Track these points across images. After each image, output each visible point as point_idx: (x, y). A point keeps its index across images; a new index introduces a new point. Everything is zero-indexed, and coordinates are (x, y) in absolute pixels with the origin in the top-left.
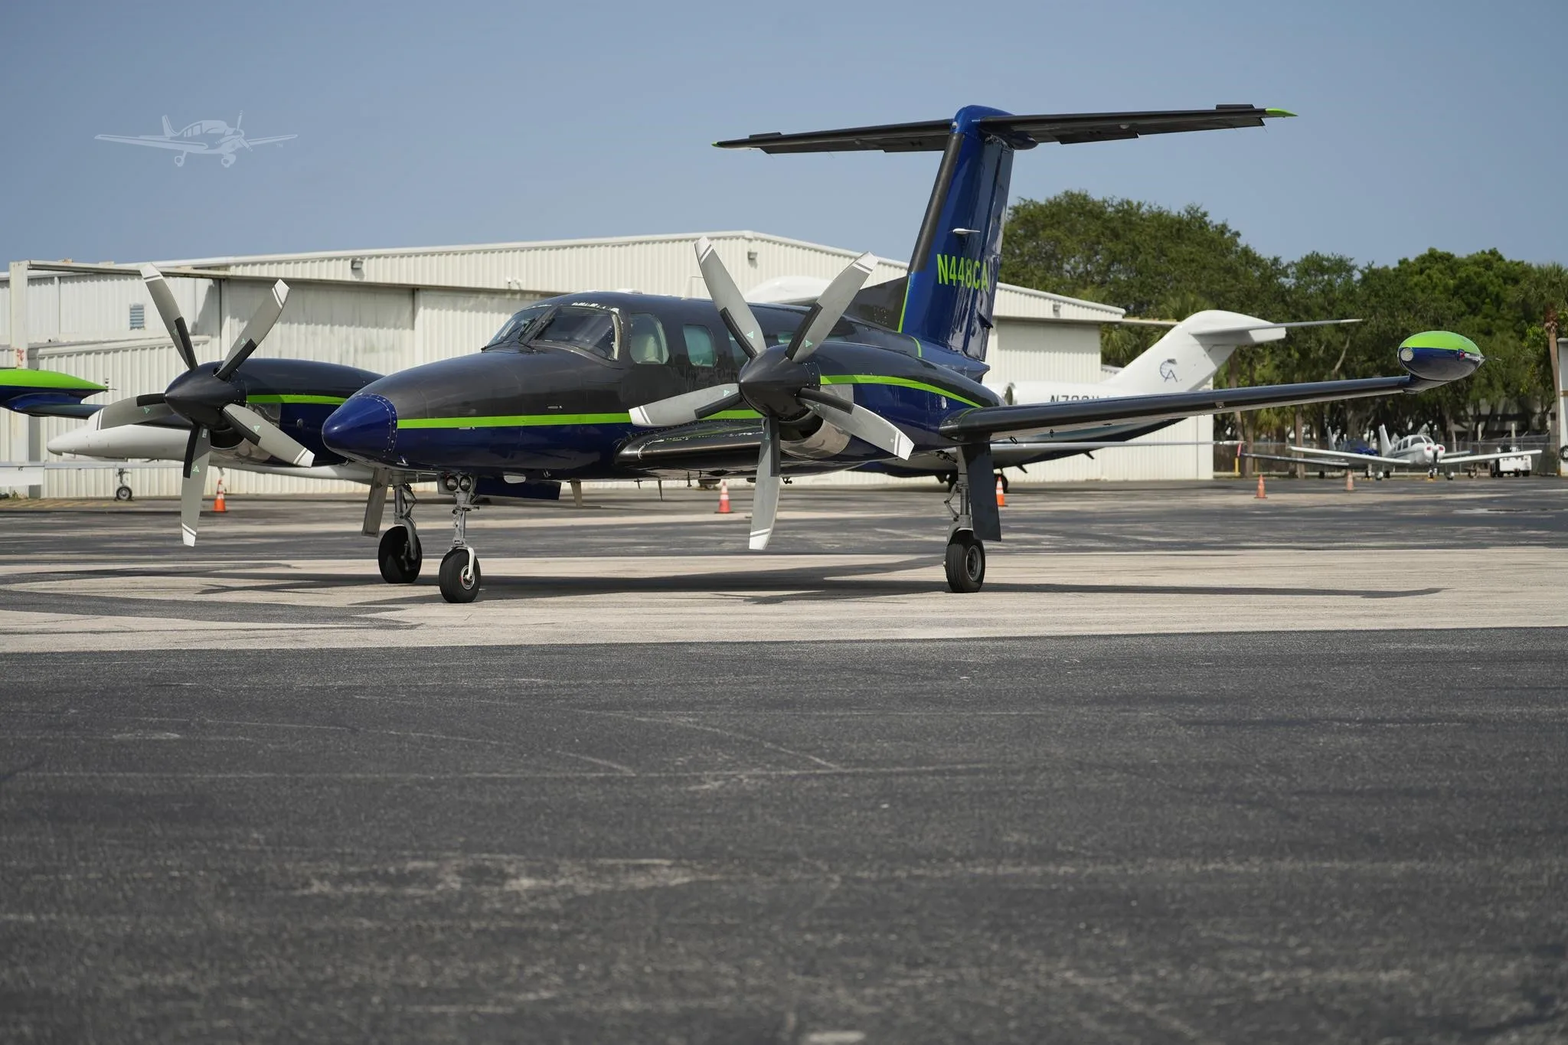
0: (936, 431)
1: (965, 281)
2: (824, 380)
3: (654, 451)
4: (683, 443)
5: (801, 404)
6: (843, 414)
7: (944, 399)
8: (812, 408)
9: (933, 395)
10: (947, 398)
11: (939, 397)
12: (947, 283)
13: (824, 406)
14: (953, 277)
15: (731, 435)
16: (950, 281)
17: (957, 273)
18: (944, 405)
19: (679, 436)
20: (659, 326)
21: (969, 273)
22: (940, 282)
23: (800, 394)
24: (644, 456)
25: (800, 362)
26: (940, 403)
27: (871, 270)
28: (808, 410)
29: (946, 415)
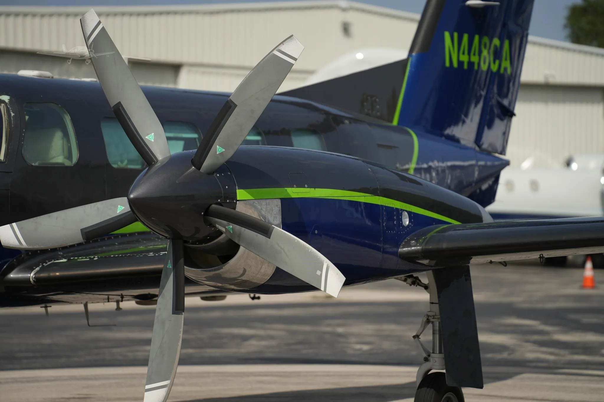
0: (396, 254)
1: (479, 64)
2: (241, 194)
3: (52, 274)
4: (91, 264)
5: (212, 225)
6: (260, 238)
7: (405, 215)
8: (223, 230)
9: (390, 210)
10: (410, 213)
11: (399, 212)
12: (455, 65)
13: (237, 227)
14: (464, 58)
15: (151, 254)
16: (461, 63)
17: (469, 54)
18: (406, 222)
19: (86, 255)
20: (68, 119)
21: (485, 53)
22: (447, 64)
23: (208, 212)
24: (38, 280)
25: (211, 173)
26: (400, 220)
27: (295, 59)
28: (220, 233)
29: (408, 234)
